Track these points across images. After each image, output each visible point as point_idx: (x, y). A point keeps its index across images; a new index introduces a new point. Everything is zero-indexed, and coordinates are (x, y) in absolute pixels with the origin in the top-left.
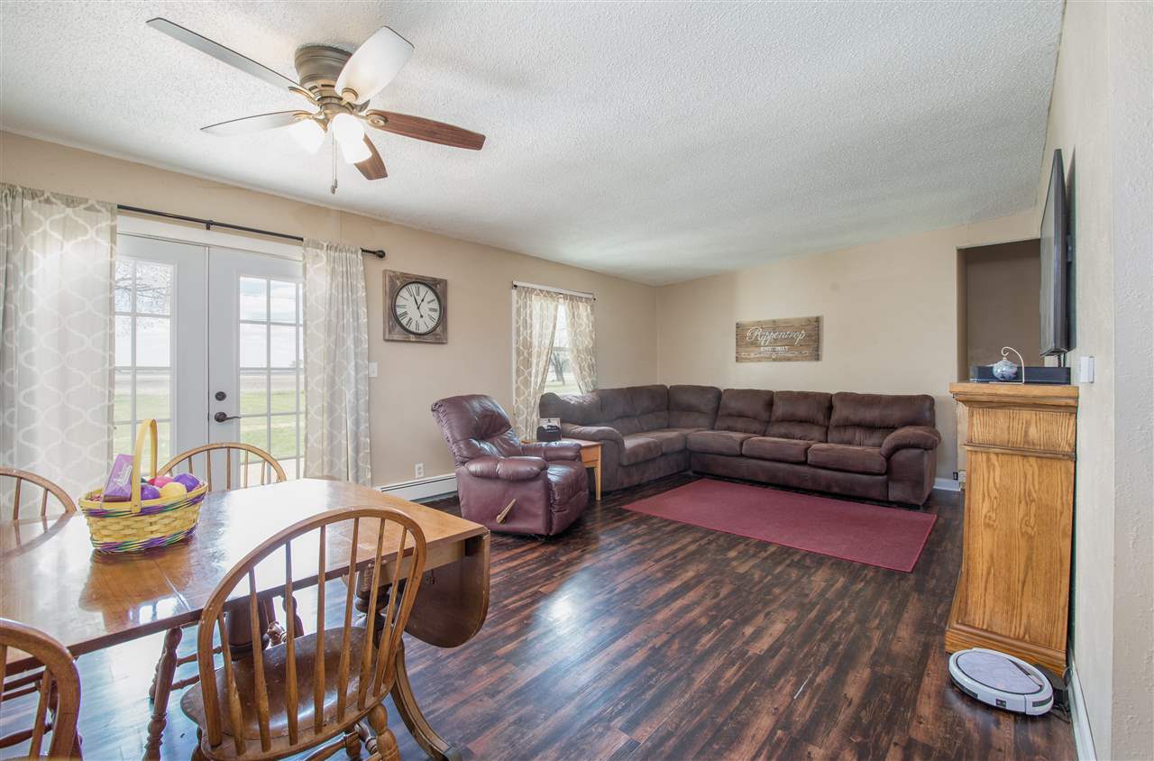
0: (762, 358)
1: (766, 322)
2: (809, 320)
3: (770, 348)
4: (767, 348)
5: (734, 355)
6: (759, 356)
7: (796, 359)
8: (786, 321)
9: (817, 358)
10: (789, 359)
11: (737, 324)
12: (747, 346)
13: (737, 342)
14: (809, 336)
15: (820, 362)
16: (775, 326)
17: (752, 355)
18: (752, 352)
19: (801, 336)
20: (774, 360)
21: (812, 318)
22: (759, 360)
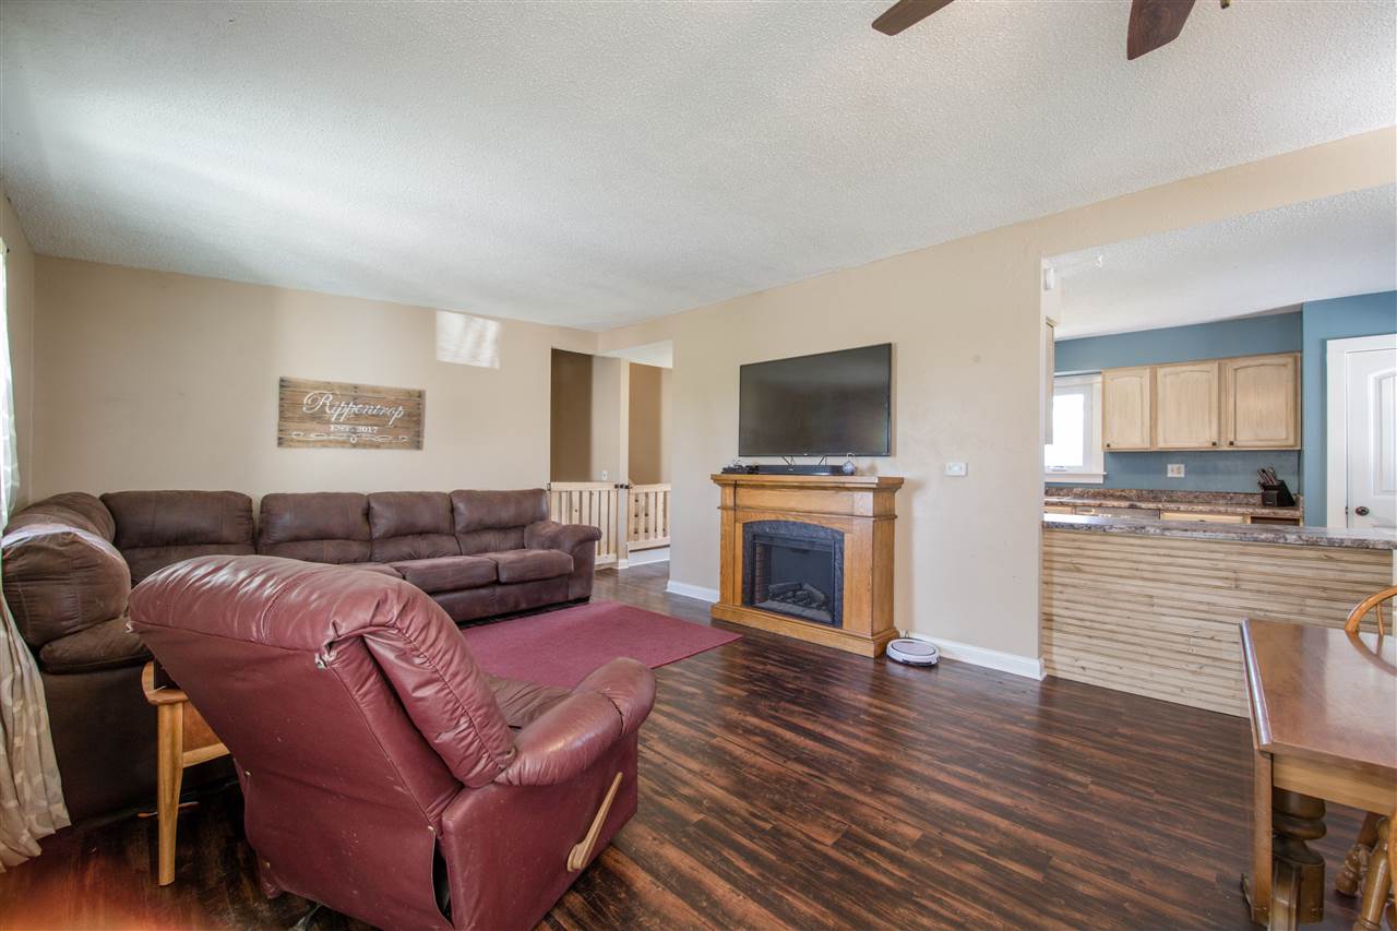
0: (330, 441)
1: (342, 387)
2: (409, 393)
3: (347, 428)
4: (342, 428)
5: (274, 434)
6: (325, 438)
7: (390, 446)
8: (375, 390)
9: (417, 444)
10: (378, 446)
11: (282, 380)
12: (302, 419)
13: (281, 412)
14: (409, 415)
15: (420, 452)
16: (355, 393)
17: (313, 436)
18: (313, 430)
19: (399, 413)
20: (354, 446)
21: (414, 391)
22: (325, 444)
